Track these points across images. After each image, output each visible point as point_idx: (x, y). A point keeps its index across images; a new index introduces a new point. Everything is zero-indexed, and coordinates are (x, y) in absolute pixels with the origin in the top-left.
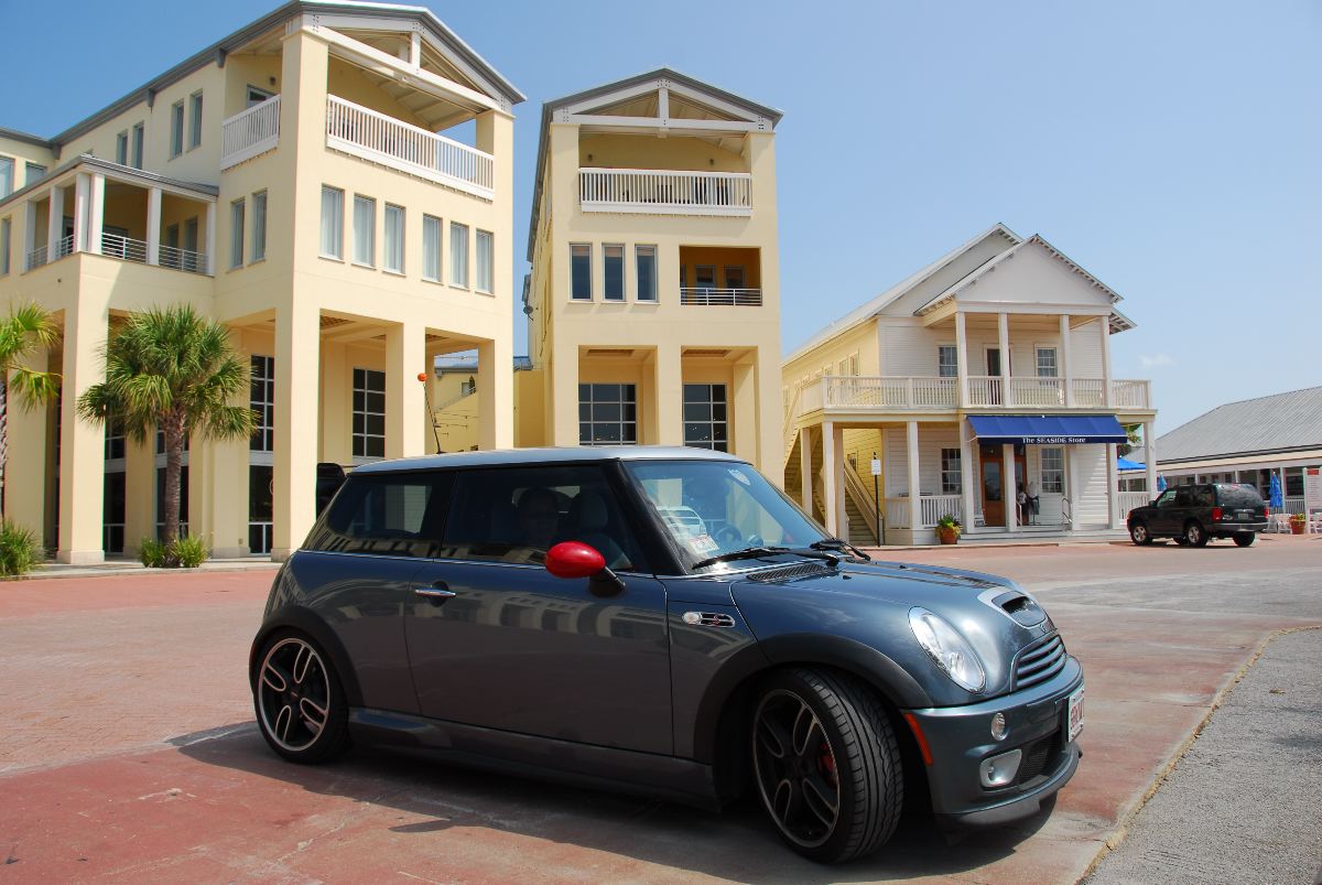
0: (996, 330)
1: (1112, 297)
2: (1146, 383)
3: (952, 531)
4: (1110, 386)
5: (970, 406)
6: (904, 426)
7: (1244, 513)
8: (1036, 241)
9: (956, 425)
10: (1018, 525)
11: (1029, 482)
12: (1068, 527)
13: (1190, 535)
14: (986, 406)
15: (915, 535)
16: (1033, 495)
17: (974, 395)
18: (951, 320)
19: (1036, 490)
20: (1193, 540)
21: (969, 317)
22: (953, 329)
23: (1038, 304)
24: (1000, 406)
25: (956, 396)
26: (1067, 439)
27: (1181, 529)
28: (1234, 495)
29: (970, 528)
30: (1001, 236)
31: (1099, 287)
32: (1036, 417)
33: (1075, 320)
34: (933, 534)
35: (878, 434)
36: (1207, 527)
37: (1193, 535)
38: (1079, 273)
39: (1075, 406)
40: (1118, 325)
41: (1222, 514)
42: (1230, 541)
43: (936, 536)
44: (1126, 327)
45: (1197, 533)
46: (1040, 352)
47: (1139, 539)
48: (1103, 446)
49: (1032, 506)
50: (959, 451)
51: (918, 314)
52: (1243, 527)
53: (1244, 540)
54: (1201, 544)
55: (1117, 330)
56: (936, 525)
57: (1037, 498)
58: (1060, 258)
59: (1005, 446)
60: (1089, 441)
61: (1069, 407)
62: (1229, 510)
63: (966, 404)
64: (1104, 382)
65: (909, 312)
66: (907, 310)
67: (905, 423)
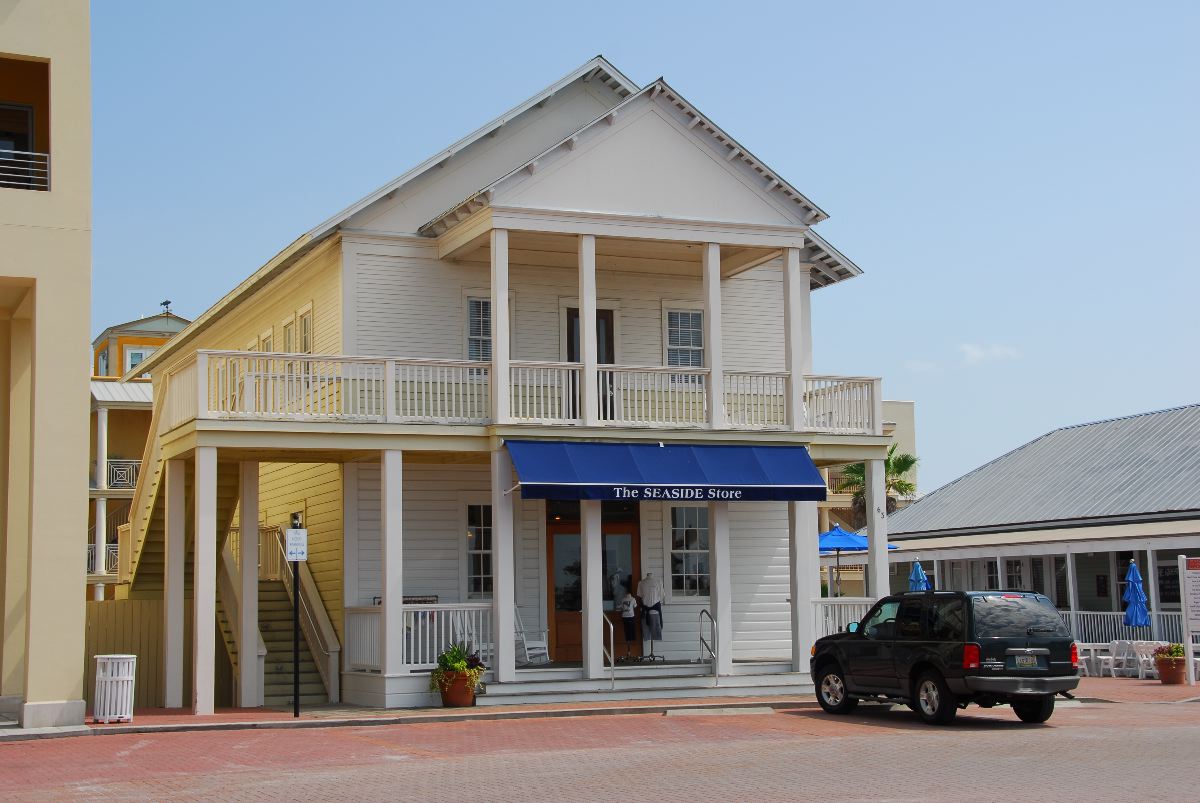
0: (574, 270)
1: (809, 213)
2: (870, 383)
3: (464, 678)
4: (800, 388)
5: (514, 421)
6: (375, 459)
7: (1027, 657)
8: (659, 93)
9: (484, 458)
10: (607, 663)
11: (644, 576)
12: (709, 666)
13: (923, 697)
14: (549, 422)
15: (390, 687)
16: (651, 600)
17: (521, 398)
18: (483, 247)
19: (658, 588)
20: (927, 709)
21: (517, 240)
22: (486, 265)
23: (658, 220)
24: (577, 422)
25: (485, 399)
26: (706, 490)
27: (905, 683)
28: (1014, 617)
29: (507, 669)
30: (599, 82)
31: (782, 191)
32: (649, 446)
33: (734, 258)
34: (426, 683)
35: (336, 475)
36: (953, 683)
37: (929, 697)
38: (743, 160)
39: (726, 426)
40: (825, 270)
41: (981, 657)
42: (1005, 711)
43: (432, 687)
44: (844, 274)
45: (934, 694)
46: (672, 317)
47: (830, 701)
48: (784, 505)
49: (649, 622)
50: (488, 510)
51: (429, 232)
52: (1026, 685)
53: (1034, 712)
54: (945, 719)
55: (828, 281)
56: (435, 665)
57: (657, 607)
58: (704, 129)
59: (584, 503)
60: (749, 495)
61: (716, 426)
62: (999, 650)
63: (505, 416)
64: (788, 379)
65: (410, 229)
66: (407, 221)
67: (379, 452)
